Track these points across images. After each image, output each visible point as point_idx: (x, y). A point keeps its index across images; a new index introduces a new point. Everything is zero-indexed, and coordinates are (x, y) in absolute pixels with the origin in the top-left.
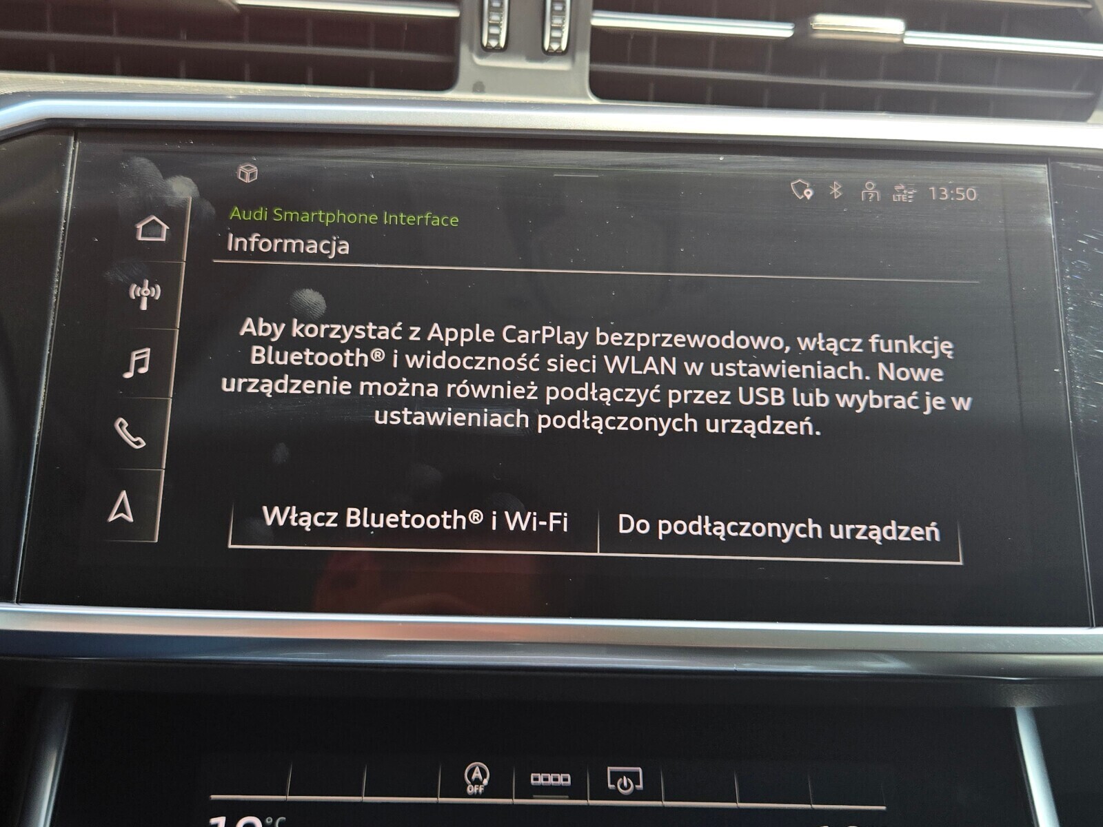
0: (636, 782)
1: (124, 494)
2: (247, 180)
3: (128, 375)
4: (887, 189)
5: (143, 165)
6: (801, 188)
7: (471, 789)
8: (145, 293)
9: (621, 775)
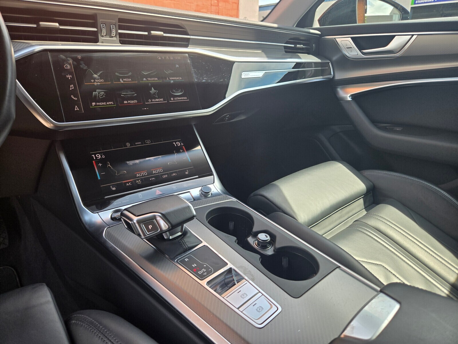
0: (150, 142)
1: (76, 106)
2: (80, 58)
3: (71, 89)
4: (169, 57)
5: (62, 56)
6: (159, 58)
7: (128, 146)
8: (69, 77)
9: (147, 141)
